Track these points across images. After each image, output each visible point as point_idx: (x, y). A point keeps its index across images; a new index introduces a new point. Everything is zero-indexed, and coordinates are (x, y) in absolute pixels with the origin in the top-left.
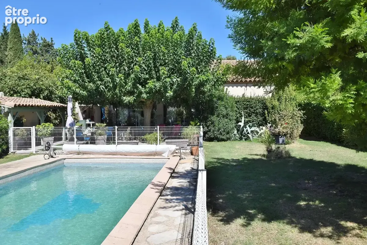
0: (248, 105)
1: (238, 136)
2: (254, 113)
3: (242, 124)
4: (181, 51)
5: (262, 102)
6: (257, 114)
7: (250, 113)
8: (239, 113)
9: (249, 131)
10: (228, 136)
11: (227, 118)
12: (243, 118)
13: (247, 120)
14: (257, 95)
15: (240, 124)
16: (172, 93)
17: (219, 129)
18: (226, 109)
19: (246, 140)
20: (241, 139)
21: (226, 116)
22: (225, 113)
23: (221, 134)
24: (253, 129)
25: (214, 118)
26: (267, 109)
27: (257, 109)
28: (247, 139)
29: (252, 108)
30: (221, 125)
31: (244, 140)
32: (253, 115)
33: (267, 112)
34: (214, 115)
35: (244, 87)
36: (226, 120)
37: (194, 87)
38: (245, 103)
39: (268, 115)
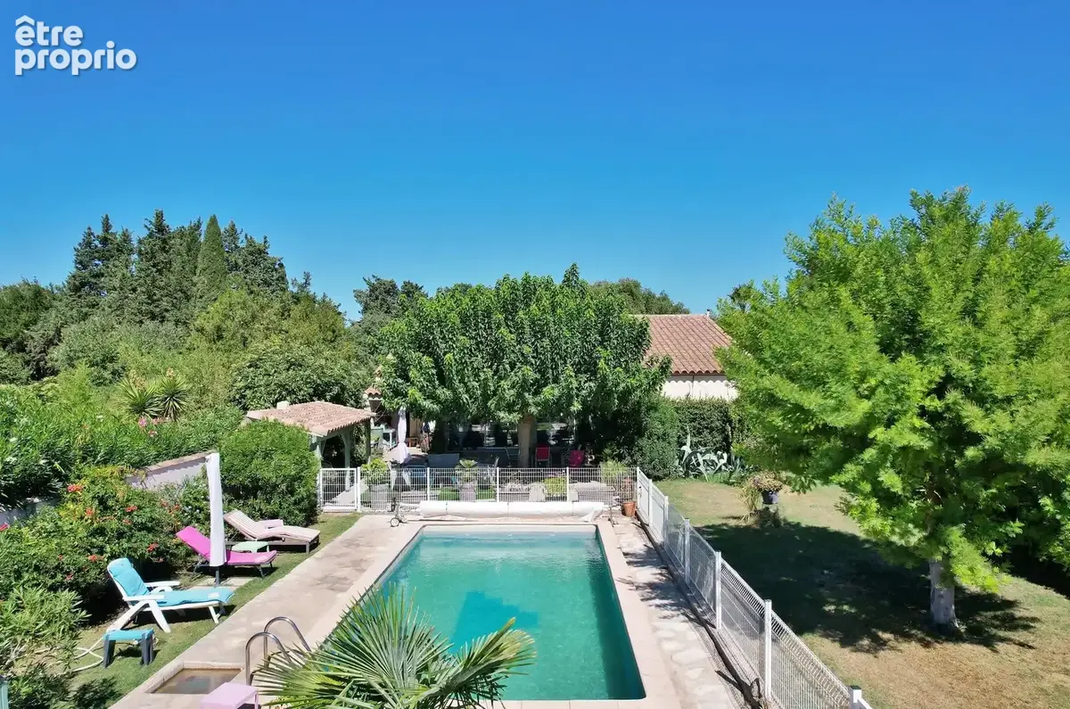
0: (696, 414)
1: (681, 469)
2: (707, 428)
3: (687, 449)
4: (595, 337)
5: (721, 408)
6: (712, 430)
7: (699, 429)
8: (682, 428)
9: (701, 460)
10: (666, 471)
11: (664, 440)
12: (689, 437)
13: (695, 440)
14: (710, 396)
15: (684, 448)
16: (580, 407)
17: (651, 461)
18: (663, 423)
19: (695, 476)
20: (687, 474)
21: (664, 437)
22: (661, 432)
23: (654, 468)
24: (707, 457)
25: (643, 442)
26: (730, 422)
27: (712, 422)
28: (699, 475)
29: (704, 419)
30: (655, 454)
31: (692, 477)
32: (706, 432)
33: (730, 428)
34: (644, 435)
35: (688, 382)
36: (665, 444)
37: (616, 396)
38: (691, 410)
39: (732, 434)
